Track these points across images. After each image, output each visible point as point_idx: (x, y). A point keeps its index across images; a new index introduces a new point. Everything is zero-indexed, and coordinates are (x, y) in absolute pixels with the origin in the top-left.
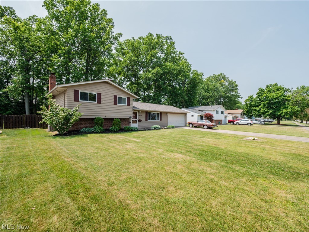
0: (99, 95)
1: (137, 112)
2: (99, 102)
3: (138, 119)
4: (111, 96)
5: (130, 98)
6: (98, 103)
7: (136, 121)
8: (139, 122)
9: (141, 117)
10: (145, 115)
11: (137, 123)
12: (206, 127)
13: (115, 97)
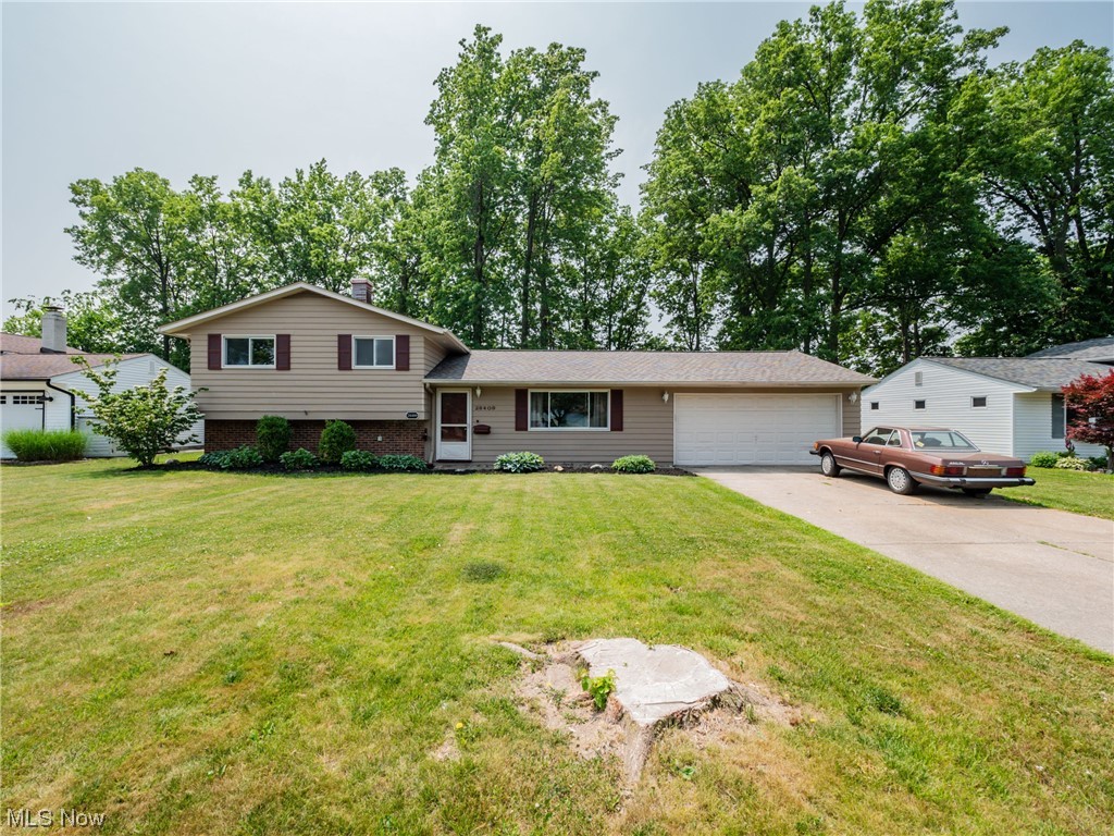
0: (284, 341)
1: (466, 394)
2: (284, 364)
3: (469, 425)
4: (328, 338)
5: (411, 339)
6: (278, 368)
7: (464, 430)
8: (476, 436)
9: (492, 413)
10: (514, 403)
11: (465, 440)
12: (898, 480)
13: (344, 341)
